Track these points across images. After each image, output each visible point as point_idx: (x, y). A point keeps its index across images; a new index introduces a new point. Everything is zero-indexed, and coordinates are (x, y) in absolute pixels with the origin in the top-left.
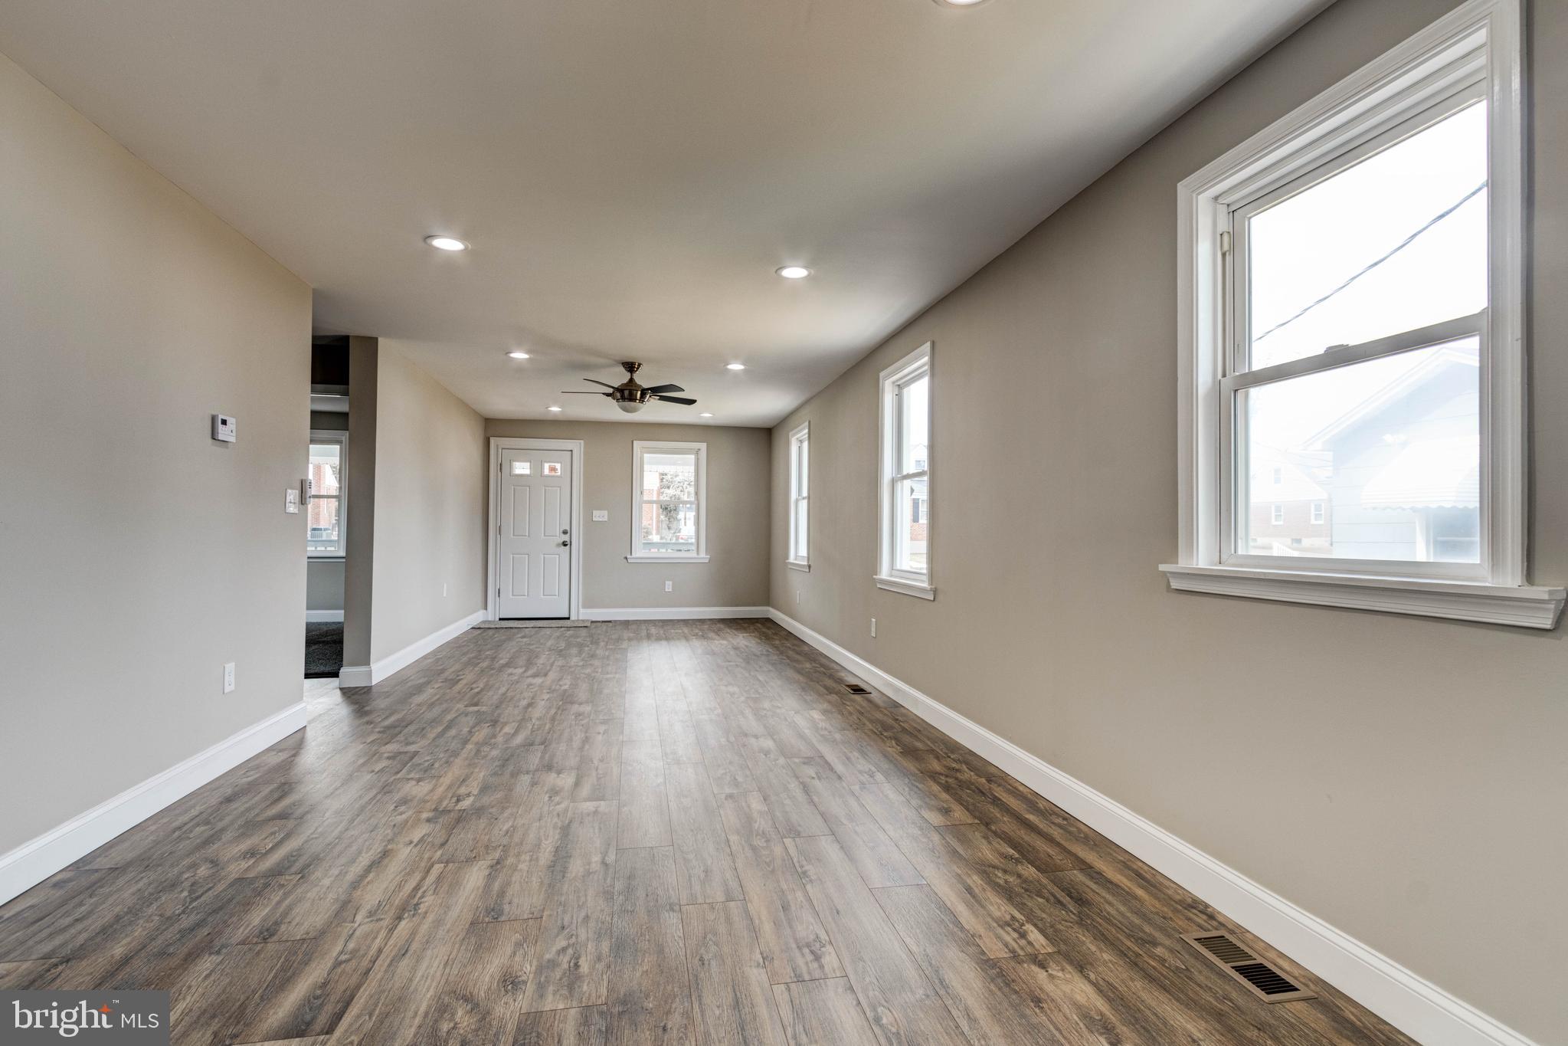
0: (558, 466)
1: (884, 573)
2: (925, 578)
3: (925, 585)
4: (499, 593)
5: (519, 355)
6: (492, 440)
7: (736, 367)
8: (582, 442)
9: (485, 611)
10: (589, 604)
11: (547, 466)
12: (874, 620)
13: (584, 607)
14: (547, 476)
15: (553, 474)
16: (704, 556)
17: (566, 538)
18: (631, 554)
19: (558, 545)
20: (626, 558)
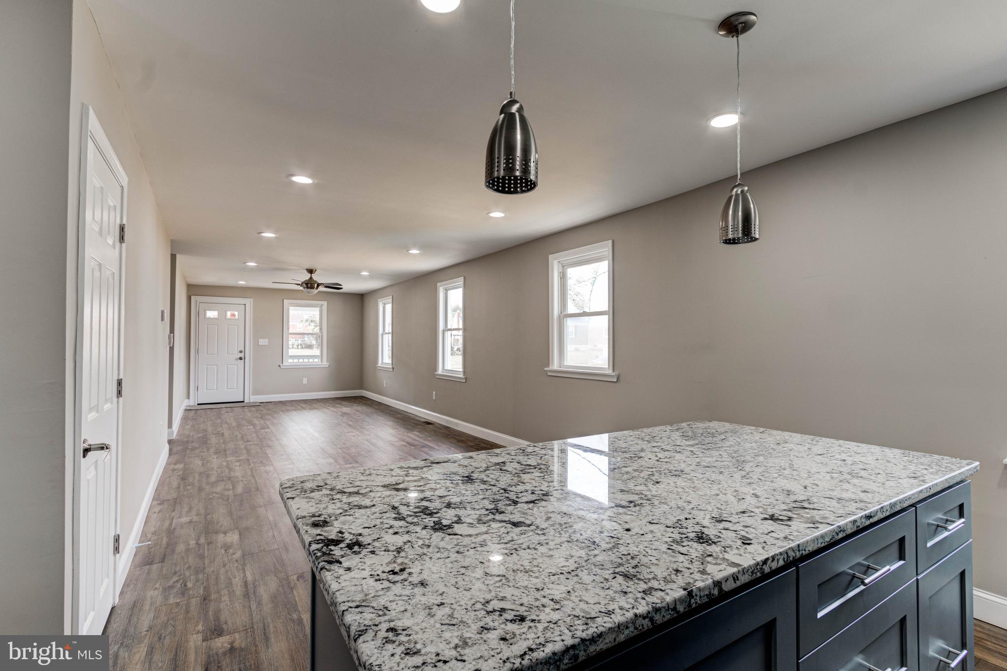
0: (236, 313)
1: (440, 371)
2: (462, 373)
3: (462, 376)
4: (197, 389)
5: (252, 264)
6: (193, 297)
7: (365, 273)
8: (252, 299)
9: (188, 400)
10: (256, 392)
11: (229, 314)
12: (434, 392)
13: (253, 394)
14: (229, 319)
15: (233, 317)
16: (325, 363)
17: (242, 355)
18: (282, 363)
19: (237, 359)
20: (279, 366)
